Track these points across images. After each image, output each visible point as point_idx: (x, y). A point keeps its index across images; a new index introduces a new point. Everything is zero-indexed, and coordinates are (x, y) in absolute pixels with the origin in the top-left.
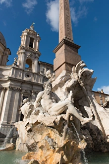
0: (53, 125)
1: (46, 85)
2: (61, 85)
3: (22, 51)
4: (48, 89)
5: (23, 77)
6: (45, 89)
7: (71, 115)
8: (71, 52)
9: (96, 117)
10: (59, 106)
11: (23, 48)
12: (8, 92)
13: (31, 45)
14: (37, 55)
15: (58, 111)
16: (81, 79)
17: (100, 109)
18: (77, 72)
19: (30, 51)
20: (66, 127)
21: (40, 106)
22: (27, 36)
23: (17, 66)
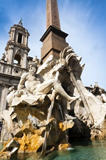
0: (37, 103)
1: (31, 66)
2: (47, 69)
3: (10, 47)
4: (32, 70)
6: (30, 70)
8: (58, 39)
10: (44, 86)
11: (12, 44)
13: (20, 41)
14: (26, 51)
16: (69, 64)
18: (65, 57)
19: (19, 47)
21: (24, 88)
22: (15, 32)
23: (5, 61)
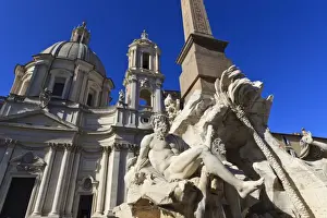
0: (170, 201)
1: (156, 121)
2: (193, 120)
3: (131, 78)
4: (159, 129)
5: (137, 124)
6: (155, 130)
7: (211, 176)
9: (285, 183)
11: (133, 72)
12: (113, 153)
13: (146, 66)
14: (158, 82)
15: (182, 171)
16: (236, 102)
17: (292, 163)
18: (225, 89)
19: (145, 76)
20: (202, 204)
21: (148, 164)
22: (137, 52)
23: (124, 105)
